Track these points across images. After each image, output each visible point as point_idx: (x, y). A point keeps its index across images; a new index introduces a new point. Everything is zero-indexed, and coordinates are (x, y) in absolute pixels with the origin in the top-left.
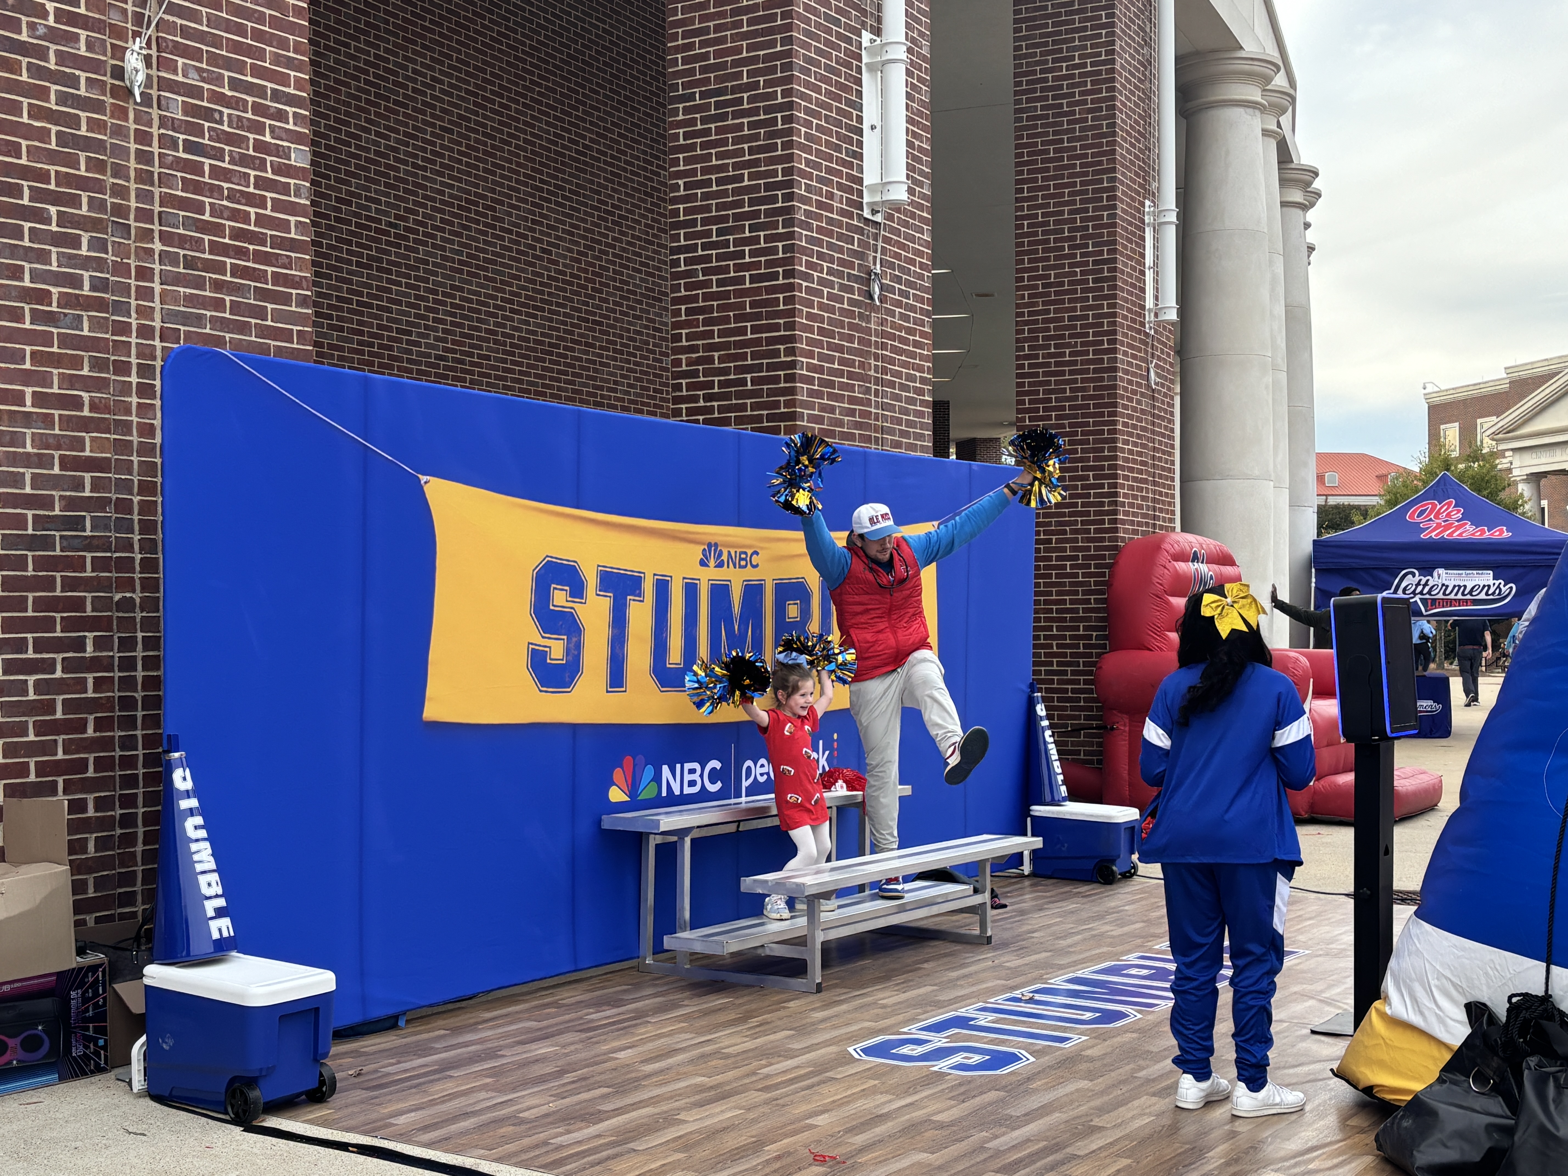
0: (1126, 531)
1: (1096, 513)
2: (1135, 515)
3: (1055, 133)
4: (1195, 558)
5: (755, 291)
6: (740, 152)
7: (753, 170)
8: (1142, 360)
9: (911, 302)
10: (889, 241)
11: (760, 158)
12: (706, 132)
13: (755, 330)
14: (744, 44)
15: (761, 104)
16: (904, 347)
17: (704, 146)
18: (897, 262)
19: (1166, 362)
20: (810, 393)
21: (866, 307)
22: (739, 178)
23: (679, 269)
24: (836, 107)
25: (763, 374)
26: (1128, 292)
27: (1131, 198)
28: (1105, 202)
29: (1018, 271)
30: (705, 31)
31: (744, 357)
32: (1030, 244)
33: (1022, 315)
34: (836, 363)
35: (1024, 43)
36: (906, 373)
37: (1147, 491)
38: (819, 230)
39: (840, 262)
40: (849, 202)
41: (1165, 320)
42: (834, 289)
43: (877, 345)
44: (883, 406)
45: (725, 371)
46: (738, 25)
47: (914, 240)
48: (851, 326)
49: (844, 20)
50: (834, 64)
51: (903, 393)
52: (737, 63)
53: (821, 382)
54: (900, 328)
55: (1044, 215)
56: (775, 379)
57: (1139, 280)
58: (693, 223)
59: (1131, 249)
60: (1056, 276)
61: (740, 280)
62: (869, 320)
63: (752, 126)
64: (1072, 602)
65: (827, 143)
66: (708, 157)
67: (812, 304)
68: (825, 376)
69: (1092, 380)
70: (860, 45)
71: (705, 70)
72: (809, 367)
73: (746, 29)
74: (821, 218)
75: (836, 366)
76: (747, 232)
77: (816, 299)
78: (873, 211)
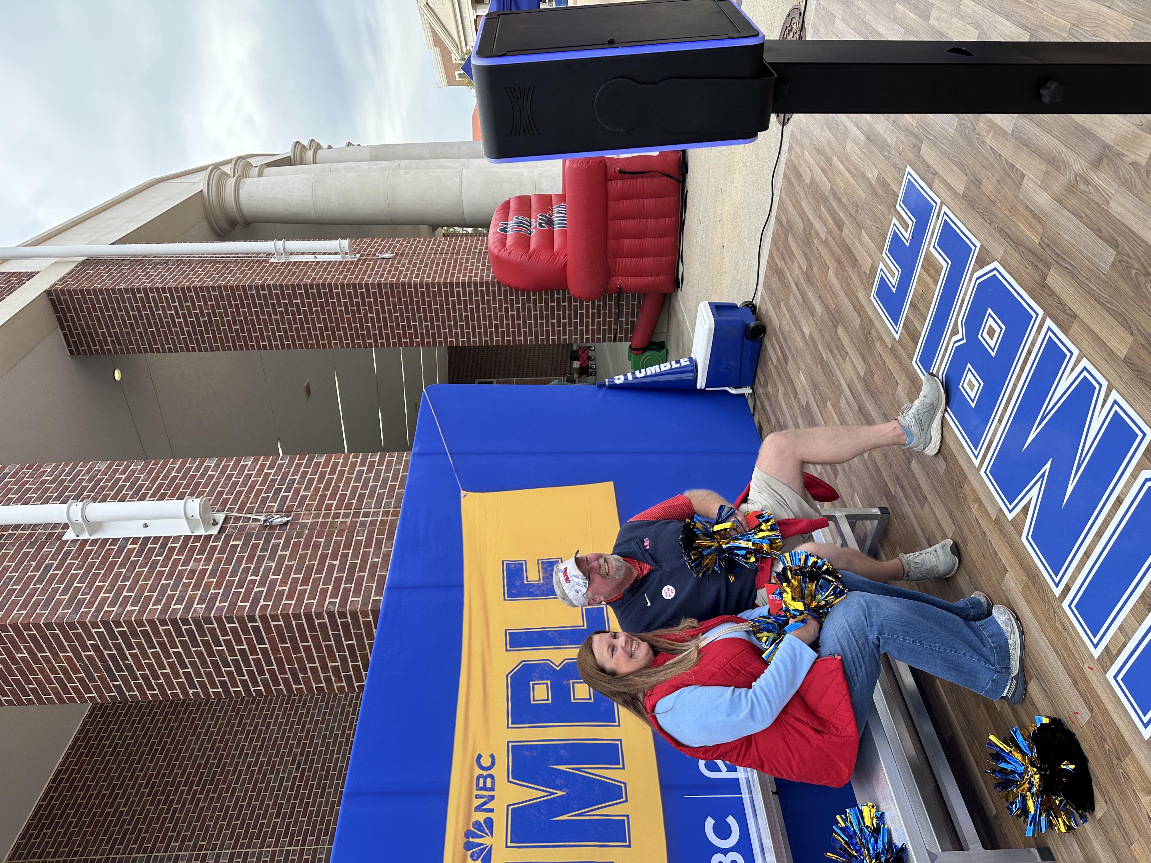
0: (488, 276)
2: (477, 269)
3: (224, 325)
4: (504, 230)
5: (272, 641)
6: (156, 655)
7: (168, 646)
8: (375, 264)
9: (298, 478)
10: (244, 504)
11: (157, 641)
12: (145, 677)
13: (304, 639)
14: (61, 655)
15: (110, 642)
16: (333, 484)
17: (156, 677)
18: (262, 495)
19: (380, 245)
20: (357, 593)
21: (293, 528)
22: (178, 655)
23: (263, 690)
24: (118, 568)
25: (341, 632)
26: (328, 274)
27: (266, 272)
28: (267, 292)
29: (319, 347)
30: (60, 681)
31: (329, 647)
32: (299, 340)
33: (348, 344)
34: (335, 562)
35: (166, 346)
36: (354, 482)
37: (462, 259)
38: (218, 586)
39: (250, 560)
40: (201, 552)
41: (350, 247)
42: (272, 566)
43: (326, 516)
44: (378, 505)
45: (343, 659)
46: (46, 659)
47: (249, 476)
48: (306, 547)
49: (47, 562)
50: (81, 572)
51: (371, 484)
52: (80, 659)
53: (349, 581)
54: (317, 489)
55: (279, 331)
56: (345, 625)
57: (322, 265)
58: (223, 684)
59: (300, 272)
60: (320, 323)
61: (264, 651)
62: (304, 526)
63: (130, 647)
64: (536, 310)
65: (147, 578)
66: (166, 676)
67: (281, 593)
68: (345, 575)
69: (388, 299)
70: (74, 542)
71: (92, 679)
72: (334, 596)
73: (48, 654)
74: (208, 585)
75: (337, 563)
76: (222, 648)
77: (277, 588)
78: (213, 525)
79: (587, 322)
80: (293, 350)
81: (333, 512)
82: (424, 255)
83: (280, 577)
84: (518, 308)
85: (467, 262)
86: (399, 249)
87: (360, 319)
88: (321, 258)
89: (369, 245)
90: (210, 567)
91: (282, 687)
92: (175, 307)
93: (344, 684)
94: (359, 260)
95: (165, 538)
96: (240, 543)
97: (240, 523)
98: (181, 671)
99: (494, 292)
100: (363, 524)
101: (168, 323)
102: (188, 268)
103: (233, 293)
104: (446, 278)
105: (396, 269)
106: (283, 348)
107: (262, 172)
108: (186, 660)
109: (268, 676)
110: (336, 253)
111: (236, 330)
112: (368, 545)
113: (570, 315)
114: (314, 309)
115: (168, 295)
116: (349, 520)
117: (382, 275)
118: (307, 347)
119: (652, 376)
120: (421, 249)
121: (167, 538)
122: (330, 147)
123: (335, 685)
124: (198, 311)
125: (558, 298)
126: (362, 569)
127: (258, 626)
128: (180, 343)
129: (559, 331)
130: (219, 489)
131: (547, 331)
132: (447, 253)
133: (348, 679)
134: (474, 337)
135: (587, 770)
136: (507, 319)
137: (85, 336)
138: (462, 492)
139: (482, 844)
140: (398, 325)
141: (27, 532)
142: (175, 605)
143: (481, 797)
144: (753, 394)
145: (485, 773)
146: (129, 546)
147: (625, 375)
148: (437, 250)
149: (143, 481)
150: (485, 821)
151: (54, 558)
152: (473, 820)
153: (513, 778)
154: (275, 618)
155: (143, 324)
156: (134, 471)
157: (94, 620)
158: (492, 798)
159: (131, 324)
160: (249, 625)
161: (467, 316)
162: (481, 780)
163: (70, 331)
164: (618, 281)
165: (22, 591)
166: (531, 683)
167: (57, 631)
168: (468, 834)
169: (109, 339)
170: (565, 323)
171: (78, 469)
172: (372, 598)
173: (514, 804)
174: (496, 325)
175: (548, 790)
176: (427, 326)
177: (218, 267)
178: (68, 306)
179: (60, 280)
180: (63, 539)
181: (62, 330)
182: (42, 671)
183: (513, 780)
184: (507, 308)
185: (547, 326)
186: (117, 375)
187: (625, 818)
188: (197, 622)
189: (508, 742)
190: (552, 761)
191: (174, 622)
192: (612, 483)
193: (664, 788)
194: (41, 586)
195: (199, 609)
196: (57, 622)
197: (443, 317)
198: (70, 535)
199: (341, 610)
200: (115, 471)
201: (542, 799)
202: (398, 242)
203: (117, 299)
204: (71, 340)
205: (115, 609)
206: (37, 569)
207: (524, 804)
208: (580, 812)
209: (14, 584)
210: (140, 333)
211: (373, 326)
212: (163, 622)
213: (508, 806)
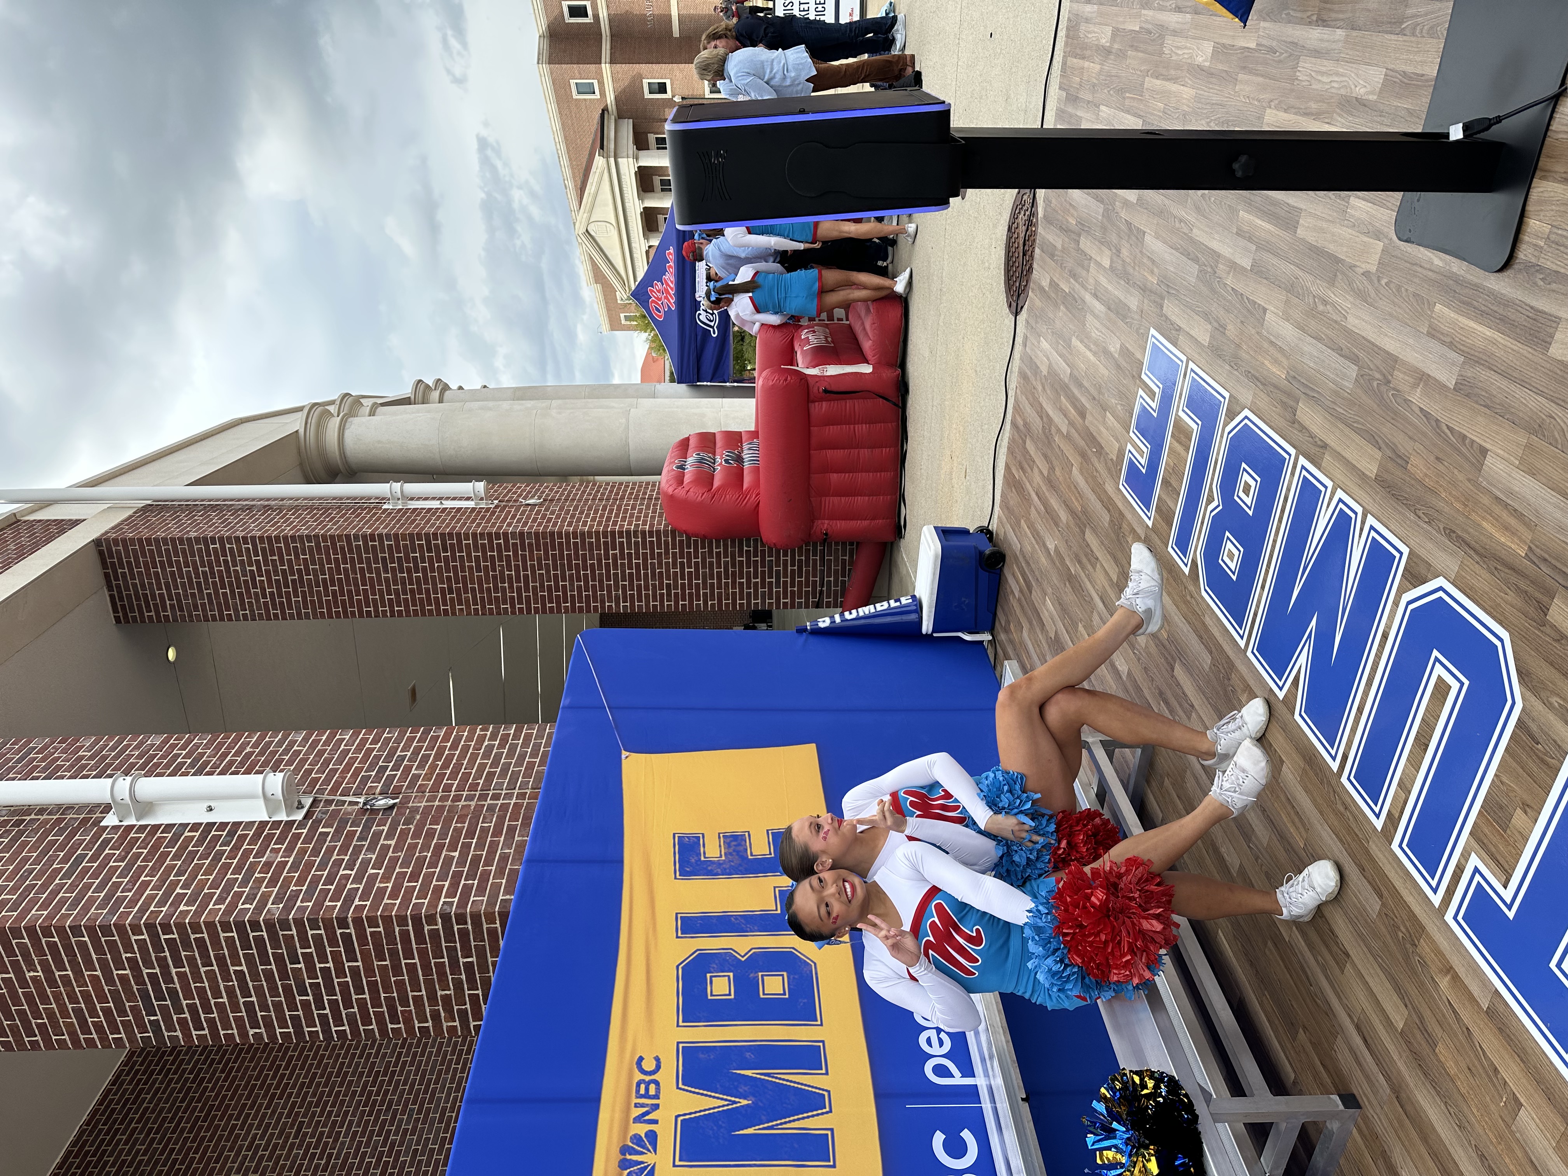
0: (659, 523)
1: (644, 548)
2: (646, 516)
3: (318, 586)
4: (682, 467)
5: (366, 956)
6: (211, 975)
7: (229, 961)
8: (517, 510)
9: (409, 754)
10: (338, 784)
11: (214, 955)
12: (192, 1008)
13: (409, 955)
14: (86, 973)
15: (153, 955)
16: (454, 761)
17: (208, 1010)
18: (363, 773)
19: (524, 490)
20: (481, 891)
21: (400, 814)
22: (240, 974)
23: (348, 1031)
24: (172, 860)
25: (458, 945)
26: (457, 522)
27: (377, 520)
28: (377, 543)
29: (439, 614)
30: (78, 1012)
31: (440, 966)
32: (414, 605)
33: (476, 610)
34: (453, 854)
35: (241, 612)
36: (481, 759)
37: (628, 505)
38: (300, 882)
39: (343, 850)
40: (280, 841)
41: (487, 490)
42: (371, 858)
43: (444, 799)
44: (512, 786)
45: (458, 984)
46: (66, 980)
47: (346, 752)
48: (416, 835)
49: (79, 852)
50: (123, 864)
51: (503, 761)
52: (110, 981)
53: (471, 876)
54: (433, 767)
55: (389, 594)
56: (464, 934)
57: (450, 512)
58: (295, 1019)
59: (421, 520)
60: (442, 583)
61: (355, 971)
62: (415, 810)
63: (178, 963)
64: (719, 567)
65: (208, 872)
66: (220, 1007)
67: (382, 892)
68: (466, 869)
69: (531, 552)
70: (116, 828)
71: (122, 1012)
72: (451, 894)
73: (70, 973)
74: (288, 881)
75: (456, 854)
76: (299, 966)
77: (377, 885)
78: (298, 808)
79: (785, 583)
80: (404, 619)
81: (452, 794)
82: (580, 500)
83: (381, 872)
84: (697, 563)
85: (633, 508)
86: (548, 495)
87: (494, 577)
88: (448, 504)
89: (510, 490)
90: (291, 859)
91: (374, 1026)
92: (257, 562)
93: (457, 1023)
94: (497, 507)
95: (234, 823)
96: (332, 830)
97: (333, 807)
98: (242, 1000)
99: (666, 543)
100: (491, 808)
101: (246, 582)
102: (278, 514)
103: (334, 544)
104: (607, 526)
105: (543, 517)
106: (392, 615)
107: (375, 412)
108: (250, 984)
109: (356, 1010)
110: (468, 499)
111: (334, 592)
112: (497, 833)
113: (763, 572)
114: (436, 565)
115: (250, 546)
116: (473, 803)
117: (525, 524)
118: (423, 614)
119: (865, 617)
120: (576, 494)
121: (237, 824)
122: (460, 388)
123: (445, 1025)
124: (286, 567)
125: (748, 552)
126: (489, 863)
127: (350, 934)
128: (259, 608)
129: (749, 594)
130: (306, 766)
131: (734, 594)
132: (608, 499)
133: (463, 1014)
134: (640, 600)
135: (779, 1076)
136: (683, 578)
137: (138, 599)
138: (623, 752)
139: (642, 1163)
140: (542, 586)
141: (55, 817)
142: (243, 904)
143: (642, 1106)
144: (993, 642)
145: (648, 1078)
146: (186, 834)
147: (832, 617)
148: (595, 496)
149: (208, 757)
150: (646, 1134)
151: (88, 848)
152: (632, 1133)
153: (683, 1084)
154: (373, 922)
155: (214, 583)
156: (197, 746)
157: (137, 922)
158: (656, 1107)
159: (199, 584)
160: (339, 931)
161: (631, 574)
162: (643, 1086)
163: (120, 592)
164: (824, 525)
165: (44, 887)
166: (708, 975)
167: (86, 939)
168: (625, 1150)
169: (168, 602)
170: (756, 584)
171: (125, 743)
172: (501, 897)
173: (685, 1115)
174: (668, 585)
175: (729, 1098)
176: (579, 587)
177: (315, 514)
178: (120, 559)
179: (113, 528)
180: (101, 824)
181: (109, 591)
182: (58, 997)
183: (683, 1087)
184: (682, 564)
185: (734, 587)
186: (171, 654)
187: (829, 1133)
188: (270, 925)
189: (678, 1043)
190: (734, 1064)
191: (240, 926)
192: (814, 745)
193: (879, 1096)
194: (70, 882)
195: (274, 909)
196: (88, 924)
197: (601, 575)
198: (111, 820)
199: (459, 912)
200: (173, 746)
201: (721, 1109)
202: (547, 487)
203: (184, 551)
204: (119, 604)
205: (164, 909)
206: (65, 860)
207: (698, 1115)
208: (770, 1124)
209: (34, 879)
210: (209, 595)
211: (511, 587)
212: (226, 927)
213: (677, 1117)
